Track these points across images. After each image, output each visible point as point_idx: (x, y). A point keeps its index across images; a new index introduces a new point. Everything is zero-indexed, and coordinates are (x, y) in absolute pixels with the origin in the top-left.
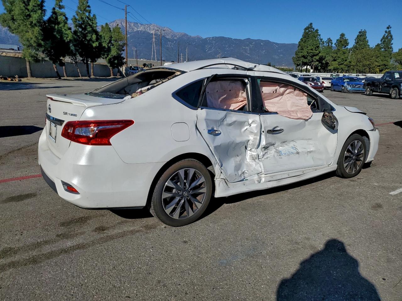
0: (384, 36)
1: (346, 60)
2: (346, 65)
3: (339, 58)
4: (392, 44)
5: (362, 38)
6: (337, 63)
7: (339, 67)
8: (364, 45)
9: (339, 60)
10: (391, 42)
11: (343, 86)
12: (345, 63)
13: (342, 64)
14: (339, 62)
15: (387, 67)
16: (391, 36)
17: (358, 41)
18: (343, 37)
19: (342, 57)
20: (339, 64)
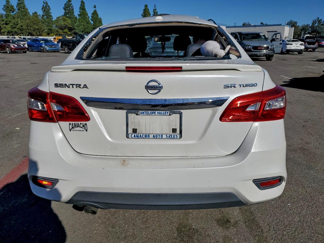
0: (43, 6)
1: (17, 25)
2: (19, 29)
3: (11, 22)
4: (51, 13)
5: (22, 5)
6: (10, 26)
7: (12, 30)
8: (25, 12)
9: (11, 24)
10: (50, 11)
11: (41, 47)
12: (17, 27)
13: (14, 28)
14: (11, 26)
15: (52, 31)
16: (49, 7)
17: (19, 8)
18: (8, 3)
19: (13, 21)
20: (12, 27)
